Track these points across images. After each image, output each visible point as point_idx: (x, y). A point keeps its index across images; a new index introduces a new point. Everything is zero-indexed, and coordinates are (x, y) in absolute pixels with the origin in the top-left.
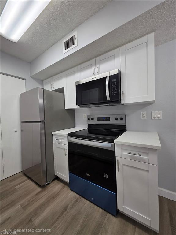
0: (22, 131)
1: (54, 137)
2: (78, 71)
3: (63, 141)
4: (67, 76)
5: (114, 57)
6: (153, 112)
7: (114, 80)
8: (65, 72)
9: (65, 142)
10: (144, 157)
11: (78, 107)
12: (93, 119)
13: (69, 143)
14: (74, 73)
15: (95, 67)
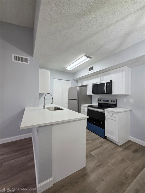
0: (68, 103)
1: (82, 107)
2: (94, 78)
3: (85, 108)
4: (89, 80)
5: (110, 74)
6: (129, 99)
7: (108, 85)
8: (88, 78)
9: (86, 109)
10: (114, 115)
11: (93, 94)
12: (100, 100)
13: (88, 109)
14: (92, 79)
15: (101, 77)
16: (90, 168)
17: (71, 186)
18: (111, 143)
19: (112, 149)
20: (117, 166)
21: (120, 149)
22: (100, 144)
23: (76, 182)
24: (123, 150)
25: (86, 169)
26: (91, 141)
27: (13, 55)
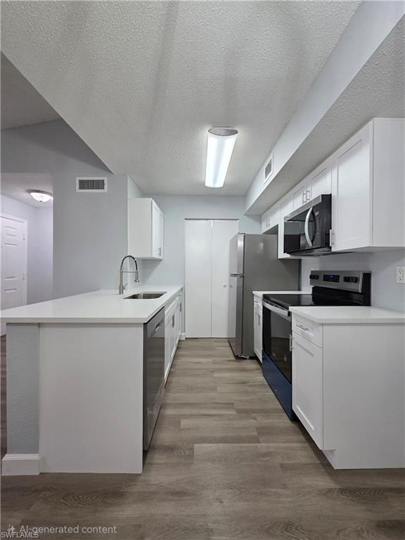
0: (230, 286)
1: (255, 298)
3: (260, 304)
7: (317, 214)
10: (311, 333)
12: (317, 277)
16: (148, 484)
17: (62, 501)
18: (307, 445)
19: (282, 467)
20: (237, 530)
21: (324, 482)
22: (256, 434)
23: (81, 497)
24: (330, 490)
25: (134, 481)
26: (235, 413)
27: (78, 179)
